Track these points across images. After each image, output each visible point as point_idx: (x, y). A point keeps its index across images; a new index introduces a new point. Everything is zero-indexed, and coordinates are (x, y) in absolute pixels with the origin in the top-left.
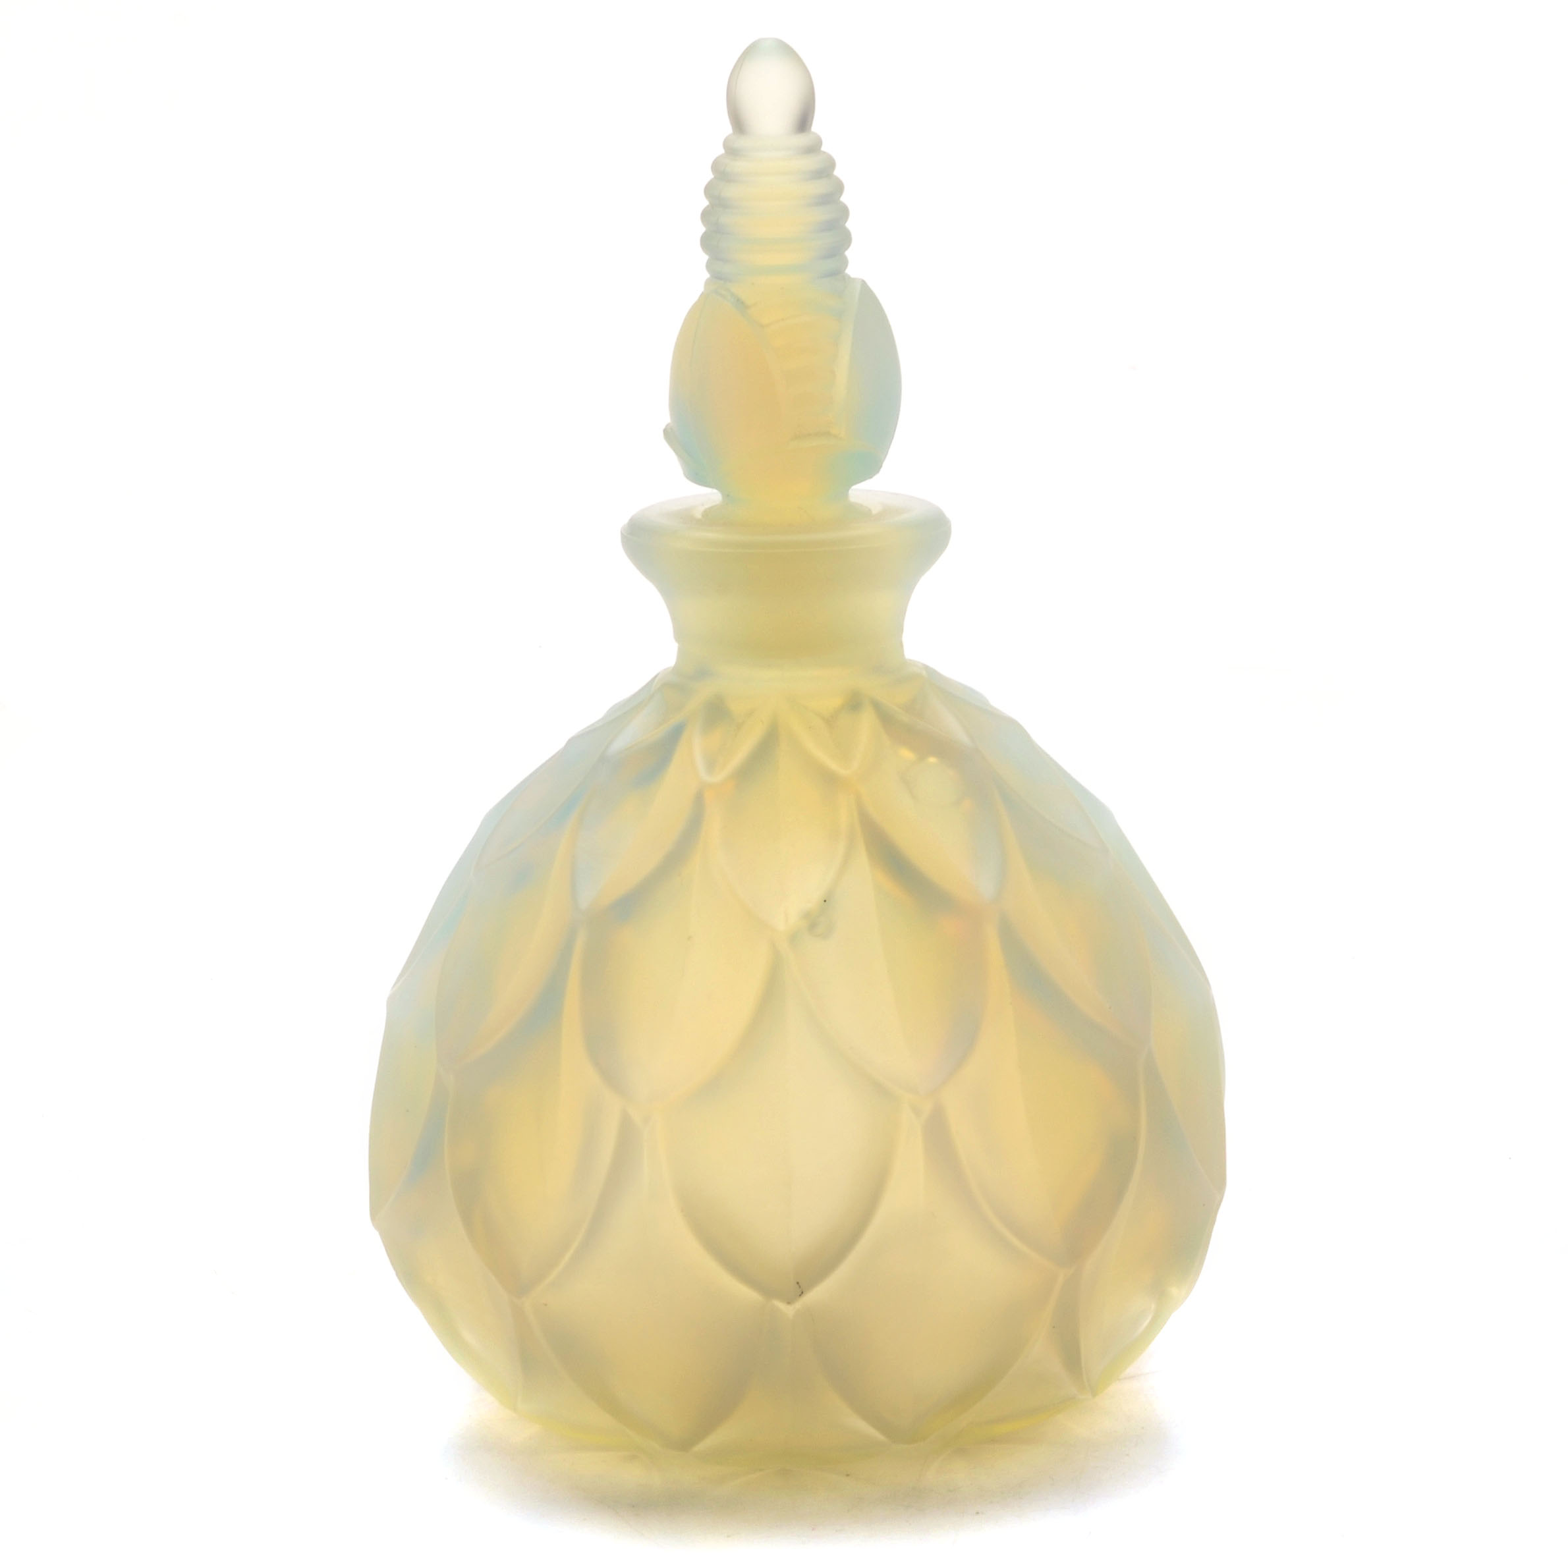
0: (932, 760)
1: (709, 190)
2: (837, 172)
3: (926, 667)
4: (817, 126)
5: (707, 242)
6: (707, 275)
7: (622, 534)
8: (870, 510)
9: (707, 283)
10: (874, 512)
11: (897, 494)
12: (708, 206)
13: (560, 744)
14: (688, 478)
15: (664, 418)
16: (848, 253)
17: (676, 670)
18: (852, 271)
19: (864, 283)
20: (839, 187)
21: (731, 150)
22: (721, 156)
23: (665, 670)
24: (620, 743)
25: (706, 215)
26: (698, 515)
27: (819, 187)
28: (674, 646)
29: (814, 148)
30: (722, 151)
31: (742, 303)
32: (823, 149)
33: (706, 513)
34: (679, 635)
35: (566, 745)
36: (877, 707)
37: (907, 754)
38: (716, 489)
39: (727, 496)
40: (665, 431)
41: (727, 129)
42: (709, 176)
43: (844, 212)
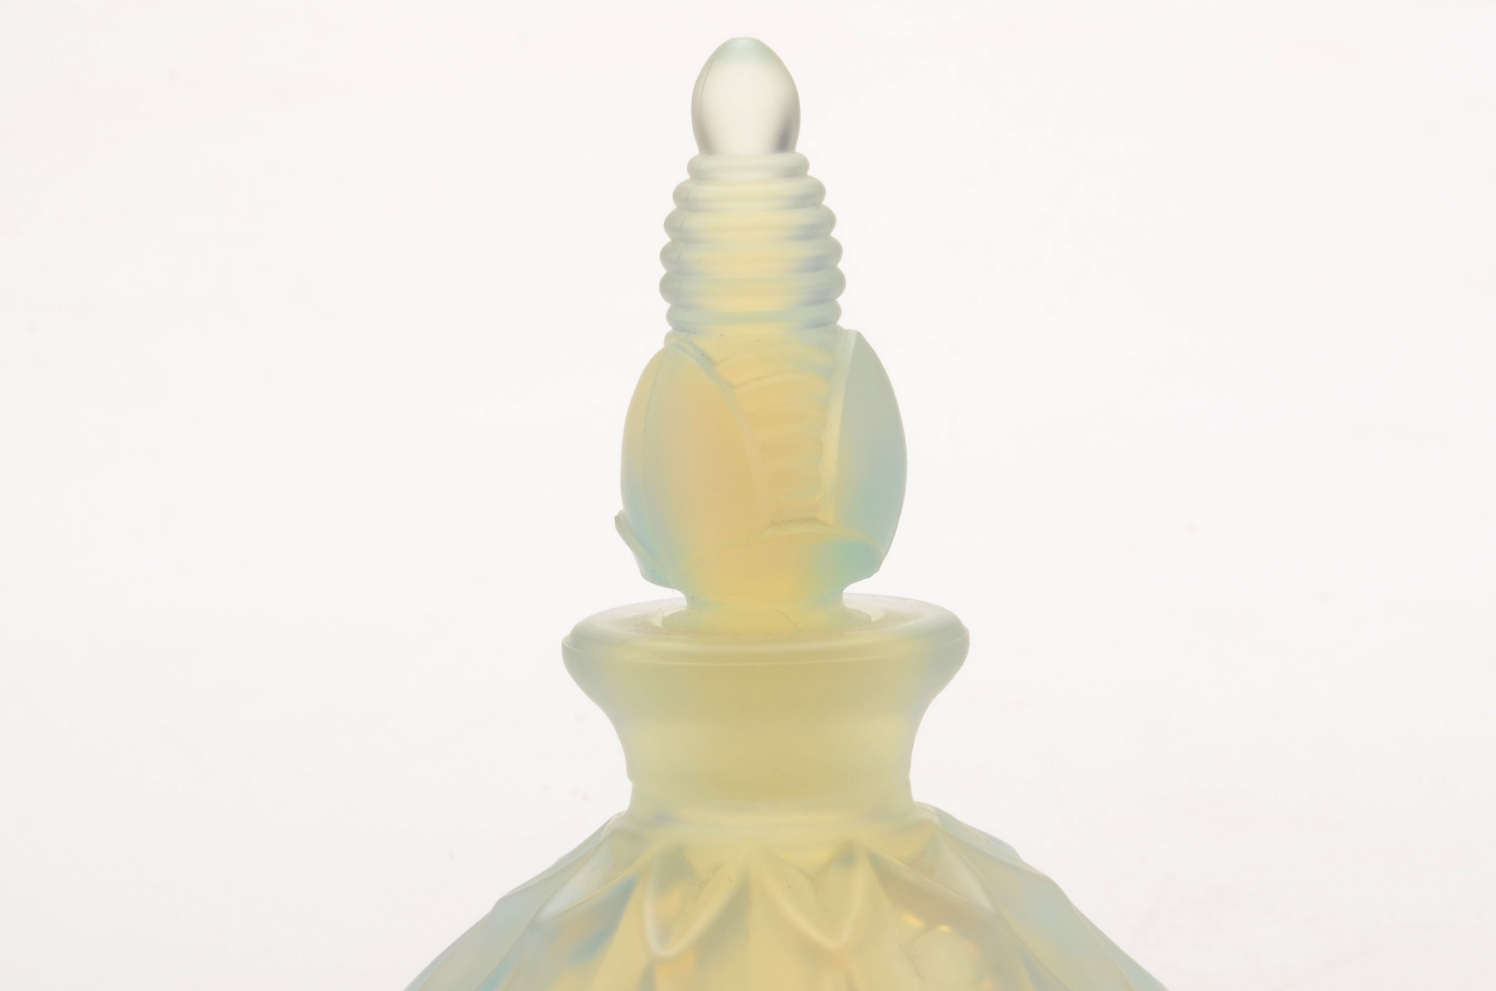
0: (944, 928)
1: (670, 224)
2: (827, 202)
3: (939, 812)
4: (803, 145)
5: (668, 287)
6: (668, 328)
7: (564, 647)
8: (870, 617)
9: (668, 337)
10: (874, 619)
11: (904, 599)
12: (669, 243)
13: (484, 908)
14: (644, 577)
15: (617, 505)
16: (841, 300)
17: (629, 815)
18: (845, 322)
19: (859, 337)
20: (829, 220)
21: (696, 172)
22: (686, 182)
23: (619, 814)
24: (557, 904)
25: (666, 255)
26: (658, 623)
27: (803, 217)
28: (627, 787)
29: (799, 169)
30: (686, 176)
31: (709, 358)
32: (811, 172)
33: (665, 621)
34: (634, 772)
35: (494, 908)
36: (876, 862)
37: (913, 921)
38: (679, 589)
39: (691, 598)
40: (618, 519)
41: (692, 149)
42: (670, 206)
43: (836, 250)
